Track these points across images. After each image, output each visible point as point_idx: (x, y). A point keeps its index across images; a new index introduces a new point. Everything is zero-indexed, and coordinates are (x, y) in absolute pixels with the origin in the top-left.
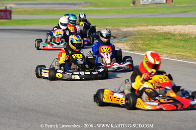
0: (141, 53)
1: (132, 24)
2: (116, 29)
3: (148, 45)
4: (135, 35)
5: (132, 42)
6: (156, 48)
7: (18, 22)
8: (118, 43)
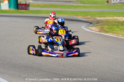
0: (105, 33)
1: (104, 15)
2: (93, 18)
3: (110, 29)
4: (105, 22)
5: (101, 27)
6: (115, 31)
7: (33, 12)
8: (92, 27)
